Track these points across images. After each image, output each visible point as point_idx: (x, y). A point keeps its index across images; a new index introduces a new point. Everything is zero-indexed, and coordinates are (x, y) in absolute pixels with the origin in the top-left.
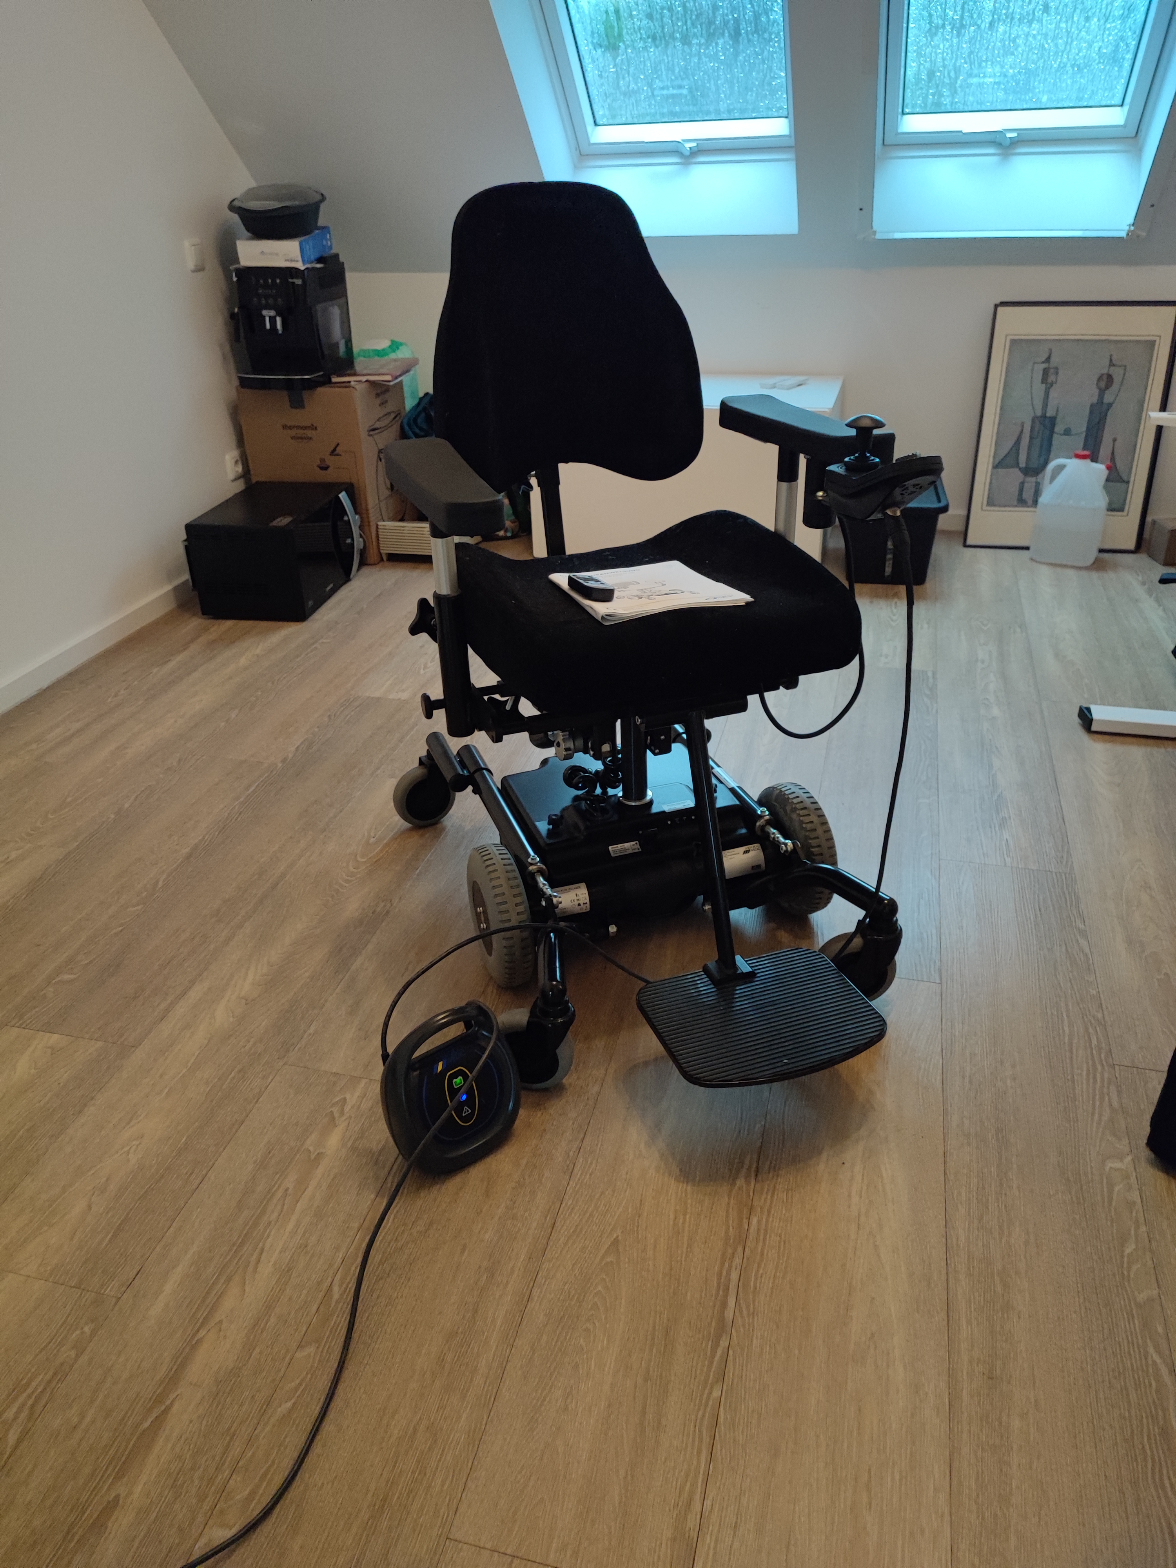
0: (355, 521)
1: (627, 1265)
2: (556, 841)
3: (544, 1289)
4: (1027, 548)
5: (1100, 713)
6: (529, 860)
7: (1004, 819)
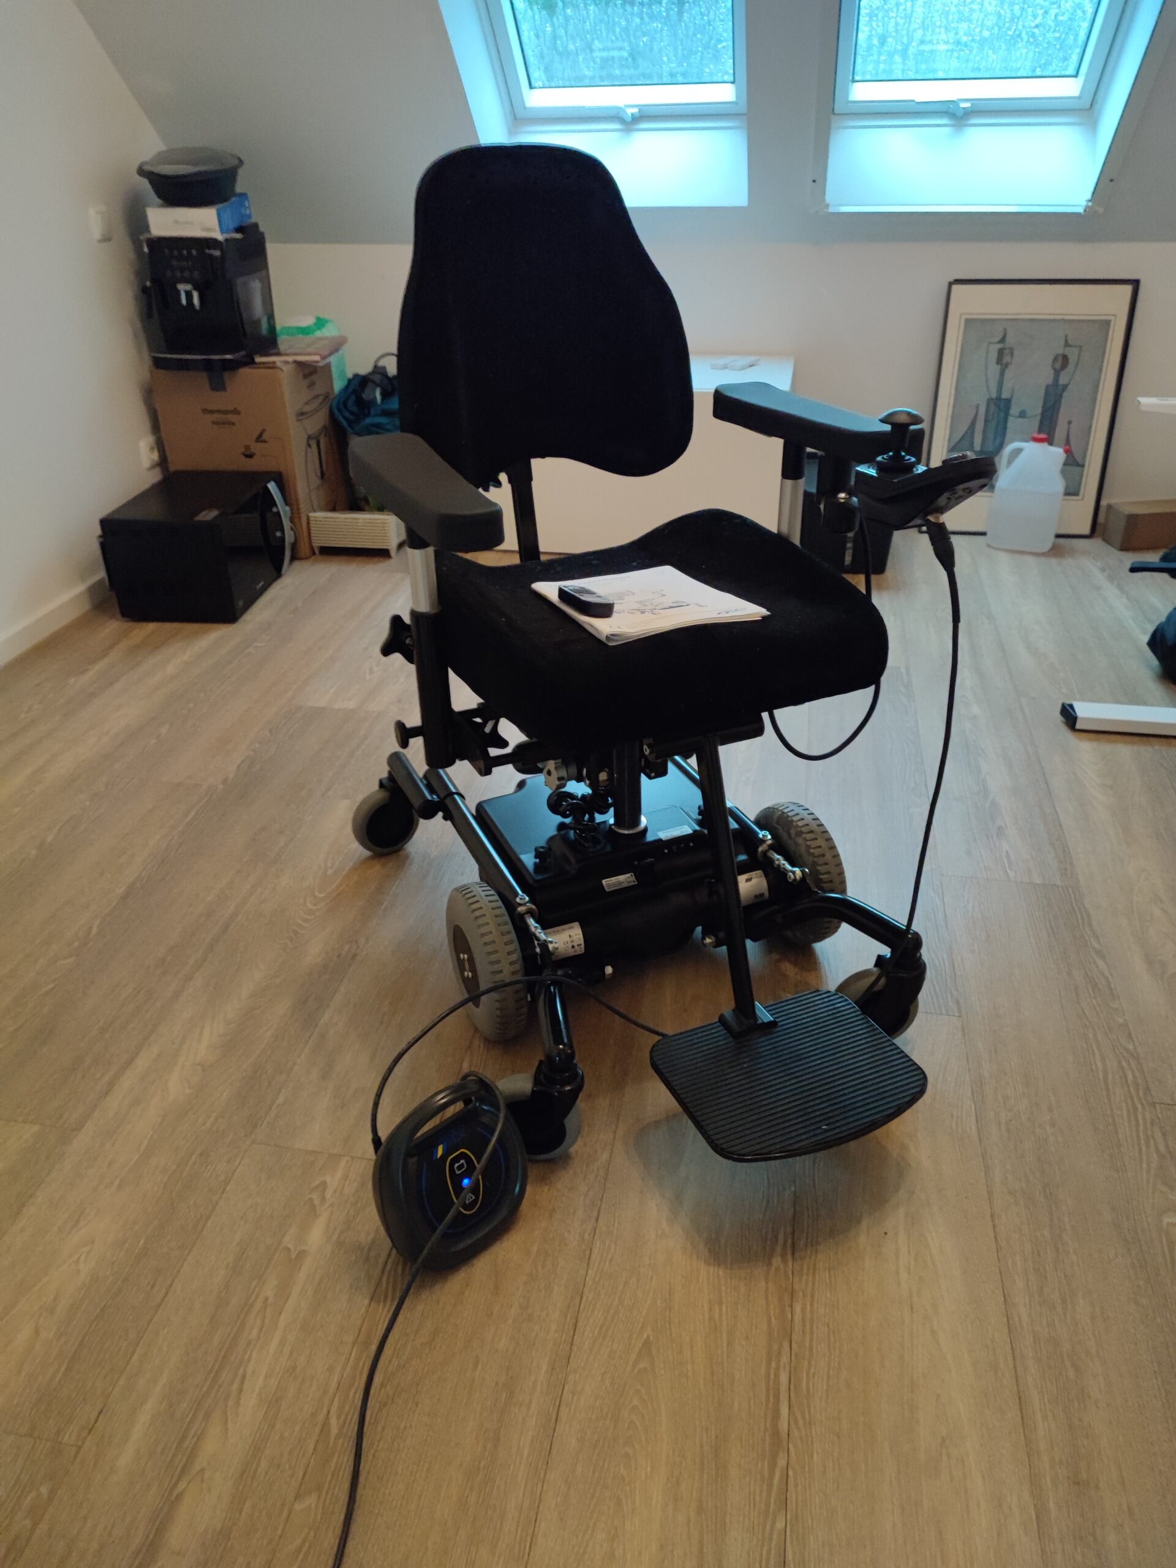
0: (285, 512)
1: (663, 1372)
2: (545, 876)
3: (573, 1407)
4: (983, 534)
5: (1084, 710)
6: (518, 900)
7: (1000, 829)
